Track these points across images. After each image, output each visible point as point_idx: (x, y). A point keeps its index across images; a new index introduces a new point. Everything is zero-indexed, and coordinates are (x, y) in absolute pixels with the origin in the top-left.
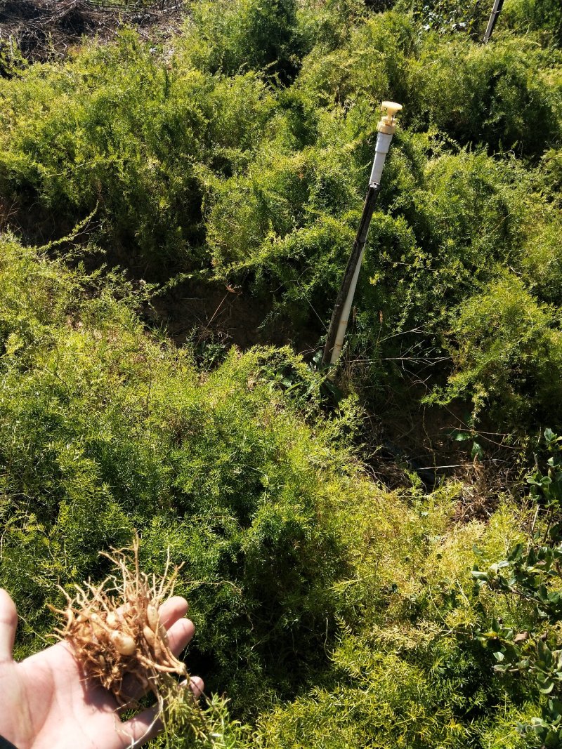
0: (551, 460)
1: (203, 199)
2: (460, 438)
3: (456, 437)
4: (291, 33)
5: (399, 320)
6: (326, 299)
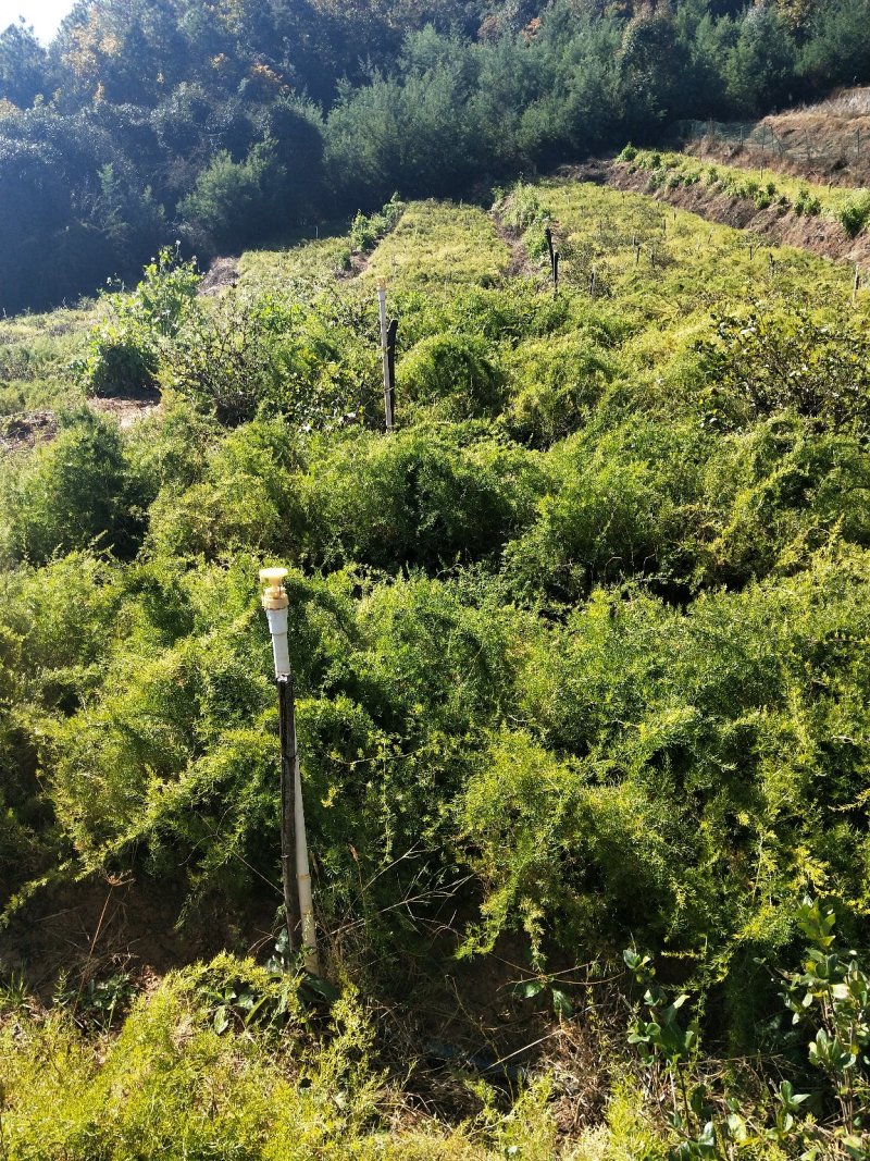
0: (648, 995)
1: (39, 755)
3: (524, 993)
4: (122, 479)
5: (384, 845)
6: (267, 846)
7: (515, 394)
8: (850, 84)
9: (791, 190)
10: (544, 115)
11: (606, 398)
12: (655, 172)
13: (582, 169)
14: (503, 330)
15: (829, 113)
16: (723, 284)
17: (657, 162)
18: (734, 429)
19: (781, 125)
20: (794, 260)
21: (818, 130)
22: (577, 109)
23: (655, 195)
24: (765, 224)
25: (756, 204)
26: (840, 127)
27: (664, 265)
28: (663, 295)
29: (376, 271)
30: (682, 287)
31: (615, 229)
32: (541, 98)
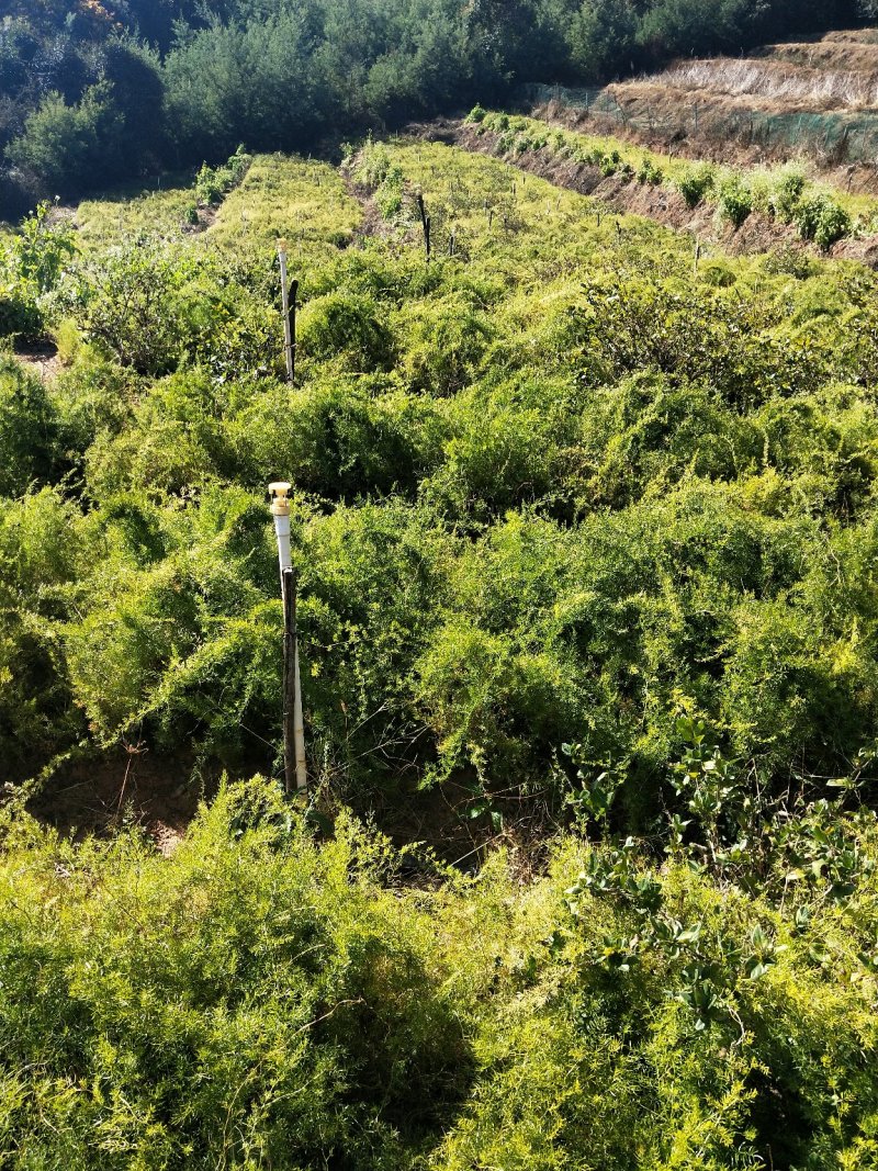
2: (475, 814)
7: (403, 351)
8: (688, 57)
9: (635, 158)
10: (392, 71)
11: (487, 358)
12: (504, 135)
13: (431, 129)
14: (383, 291)
15: (669, 83)
16: (575, 251)
17: (505, 125)
18: (601, 384)
19: (623, 93)
20: (638, 227)
21: (658, 100)
22: (425, 66)
23: (505, 157)
24: (610, 190)
25: (602, 171)
26: (679, 98)
27: (516, 229)
28: (519, 260)
29: (225, 226)
30: (536, 253)
31: (467, 192)
32: (389, 52)
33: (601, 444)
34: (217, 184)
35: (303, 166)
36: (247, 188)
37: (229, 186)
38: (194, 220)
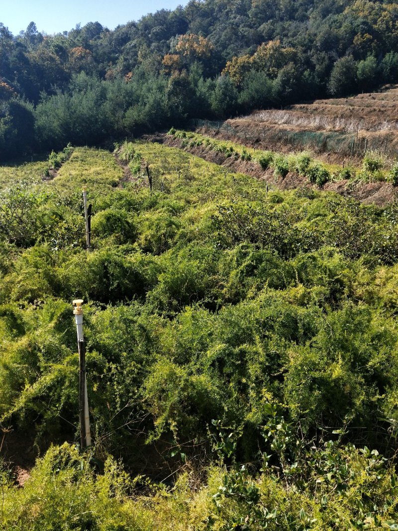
0: (220, 434)
2: (173, 455)
3: (171, 455)
7: (140, 234)
8: (260, 109)
9: (239, 150)
10: (136, 113)
11: (177, 237)
12: (184, 140)
13: (153, 137)
14: (131, 208)
15: (252, 119)
16: (215, 189)
17: (184, 136)
18: (227, 248)
19: (234, 123)
20: (242, 179)
21: (248, 126)
22: (150, 111)
23: (185, 149)
24: (230, 163)
25: (226, 155)
26: (257, 125)
27: (190, 180)
28: (192, 193)
29: (61, 177)
30: (199, 190)
31: (169, 163)
32: (134, 105)
33: (227, 274)
34: (58, 159)
35: (97, 152)
36: (72, 161)
37: (63, 160)
38: (48, 175)
